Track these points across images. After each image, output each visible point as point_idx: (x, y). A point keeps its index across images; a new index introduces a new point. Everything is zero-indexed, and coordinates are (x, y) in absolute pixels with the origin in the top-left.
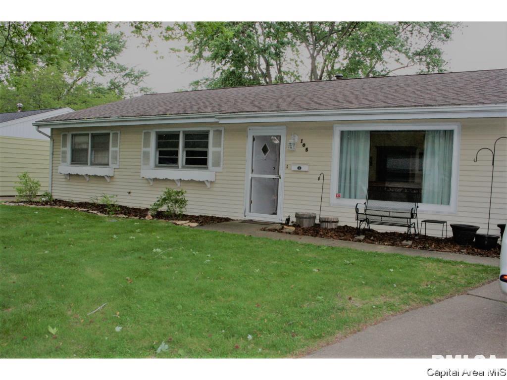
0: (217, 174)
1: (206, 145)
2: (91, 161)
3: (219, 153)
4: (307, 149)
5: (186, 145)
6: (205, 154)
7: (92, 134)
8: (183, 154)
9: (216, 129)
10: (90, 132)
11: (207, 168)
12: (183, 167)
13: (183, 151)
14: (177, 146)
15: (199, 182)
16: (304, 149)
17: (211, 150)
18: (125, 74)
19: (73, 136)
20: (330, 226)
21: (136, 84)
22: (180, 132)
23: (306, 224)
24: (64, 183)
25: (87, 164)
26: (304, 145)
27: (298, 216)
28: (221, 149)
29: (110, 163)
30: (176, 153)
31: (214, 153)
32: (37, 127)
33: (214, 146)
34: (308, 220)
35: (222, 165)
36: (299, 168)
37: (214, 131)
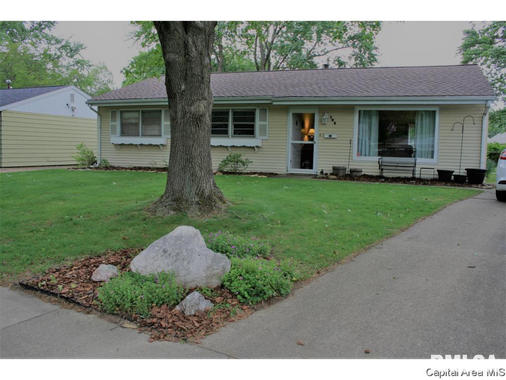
0: (263, 141)
1: (253, 120)
2: (142, 133)
3: (265, 126)
4: (335, 123)
5: (234, 120)
6: (253, 126)
7: (142, 111)
8: (232, 126)
9: (261, 108)
10: (140, 109)
11: (255, 137)
12: (232, 136)
13: (232, 124)
14: (228, 121)
15: (250, 147)
16: (333, 122)
17: (258, 123)
18: (61, 46)
19: (121, 112)
20: (358, 174)
21: (72, 57)
22: (229, 110)
23: (341, 173)
24: (114, 152)
25: (139, 136)
26: (333, 120)
27: (334, 168)
28: (266, 123)
29: (163, 134)
30: (227, 126)
31: (260, 126)
32: (90, 105)
33: (260, 120)
34: (342, 171)
35: (267, 135)
36: (330, 136)
37: (260, 110)
